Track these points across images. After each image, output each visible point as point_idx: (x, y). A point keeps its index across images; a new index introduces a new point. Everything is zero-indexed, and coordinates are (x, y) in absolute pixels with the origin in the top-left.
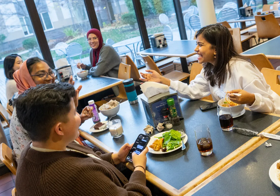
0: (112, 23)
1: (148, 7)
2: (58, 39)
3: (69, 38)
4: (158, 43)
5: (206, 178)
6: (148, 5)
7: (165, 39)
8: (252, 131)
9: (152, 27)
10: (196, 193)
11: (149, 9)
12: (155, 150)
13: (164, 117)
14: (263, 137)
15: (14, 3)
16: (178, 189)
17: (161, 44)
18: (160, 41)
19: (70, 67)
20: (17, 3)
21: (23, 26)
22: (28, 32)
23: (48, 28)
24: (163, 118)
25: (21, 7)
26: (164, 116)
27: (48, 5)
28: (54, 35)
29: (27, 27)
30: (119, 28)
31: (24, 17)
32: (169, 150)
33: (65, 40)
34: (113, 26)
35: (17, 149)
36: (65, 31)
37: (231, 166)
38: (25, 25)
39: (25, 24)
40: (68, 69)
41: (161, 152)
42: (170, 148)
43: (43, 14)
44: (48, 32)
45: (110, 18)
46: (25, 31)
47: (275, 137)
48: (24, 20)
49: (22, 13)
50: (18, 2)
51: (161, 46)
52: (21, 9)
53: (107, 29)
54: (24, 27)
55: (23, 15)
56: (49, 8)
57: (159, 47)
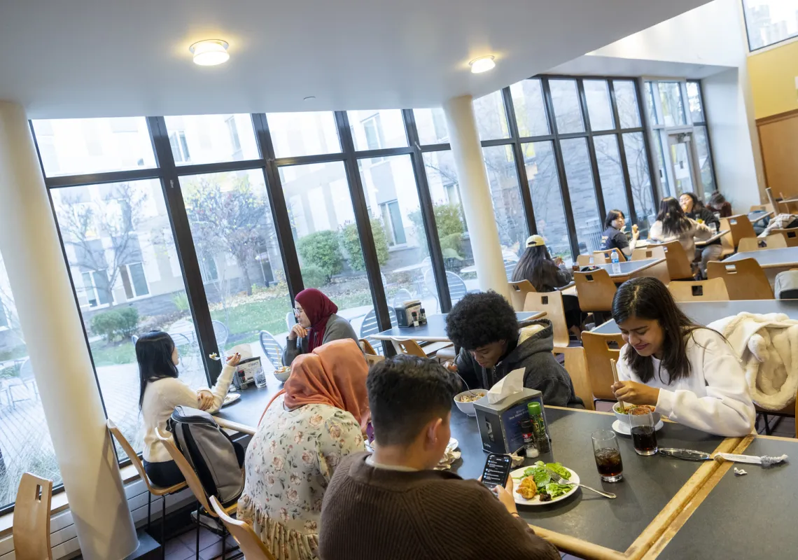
0: (268, 285)
1: (341, 258)
2: (160, 316)
3: (183, 313)
4: (410, 318)
5: (662, 531)
6: (340, 255)
7: (423, 311)
8: (696, 452)
9: (351, 294)
10: (659, 555)
11: (343, 262)
12: (526, 496)
13: (526, 436)
14: (721, 462)
15: (75, 244)
16: (624, 552)
17: (416, 320)
18: (414, 314)
19: (258, 361)
20: (83, 245)
21: (87, 290)
22: (98, 301)
23: (138, 295)
24: (523, 438)
25: (89, 251)
26: (525, 433)
27: (143, 251)
28: (151, 307)
29: (95, 290)
30: (283, 296)
31: (91, 272)
32: (554, 497)
33: (176, 318)
34: (270, 291)
35: (276, 496)
36: (176, 300)
37: (696, 508)
38: (92, 287)
39: (94, 285)
40: (254, 364)
41: (537, 501)
42: (556, 492)
43: (131, 267)
44: (138, 303)
45: (262, 277)
46: (92, 299)
47: (745, 458)
48: (92, 277)
49: (89, 264)
50: (84, 243)
51: (416, 323)
52: (88, 256)
53: (259, 297)
54: (91, 291)
55: (91, 268)
56: (144, 255)
57: (412, 326)
